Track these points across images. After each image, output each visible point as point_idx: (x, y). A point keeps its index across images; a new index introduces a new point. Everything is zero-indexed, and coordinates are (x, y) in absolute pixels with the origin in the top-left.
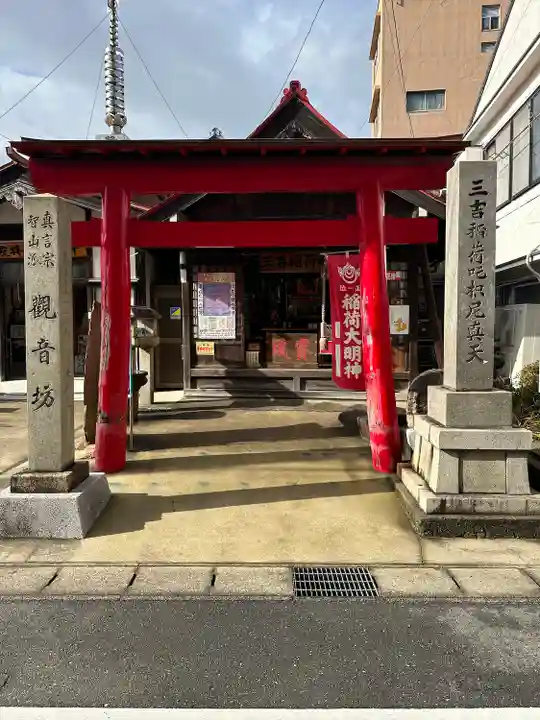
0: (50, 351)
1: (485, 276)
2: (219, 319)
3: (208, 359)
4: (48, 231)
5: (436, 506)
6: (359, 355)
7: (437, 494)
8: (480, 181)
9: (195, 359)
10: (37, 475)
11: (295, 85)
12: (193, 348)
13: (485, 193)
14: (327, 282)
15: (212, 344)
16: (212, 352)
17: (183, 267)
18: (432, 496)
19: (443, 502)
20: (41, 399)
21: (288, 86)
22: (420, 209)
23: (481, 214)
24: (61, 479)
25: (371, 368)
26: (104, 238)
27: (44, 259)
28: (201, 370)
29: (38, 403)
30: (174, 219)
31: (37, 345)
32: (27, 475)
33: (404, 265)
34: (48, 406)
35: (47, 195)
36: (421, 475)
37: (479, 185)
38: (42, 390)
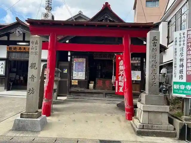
0: (34, 78)
1: (156, 63)
2: (80, 73)
3: (75, 86)
4: (36, 45)
5: (142, 127)
6: (123, 85)
7: (142, 124)
8: (156, 37)
9: (71, 86)
10: (28, 113)
11: (107, 3)
12: (71, 82)
13: (157, 40)
14: (115, 63)
15: (77, 81)
16: (77, 84)
17: (69, 56)
18: (140, 124)
19: (143, 126)
20: (31, 92)
21: (105, 4)
22: (144, 42)
23: (156, 45)
24: (35, 114)
25: (126, 88)
26: (49, 47)
27: (35, 53)
28: (73, 89)
29: (30, 93)
30: (67, 41)
31: (31, 77)
32: (25, 113)
33: (139, 59)
34: (33, 94)
35: (36, 36)
36: (139, 120)
37: (155, 38)
38: (31, 89)
